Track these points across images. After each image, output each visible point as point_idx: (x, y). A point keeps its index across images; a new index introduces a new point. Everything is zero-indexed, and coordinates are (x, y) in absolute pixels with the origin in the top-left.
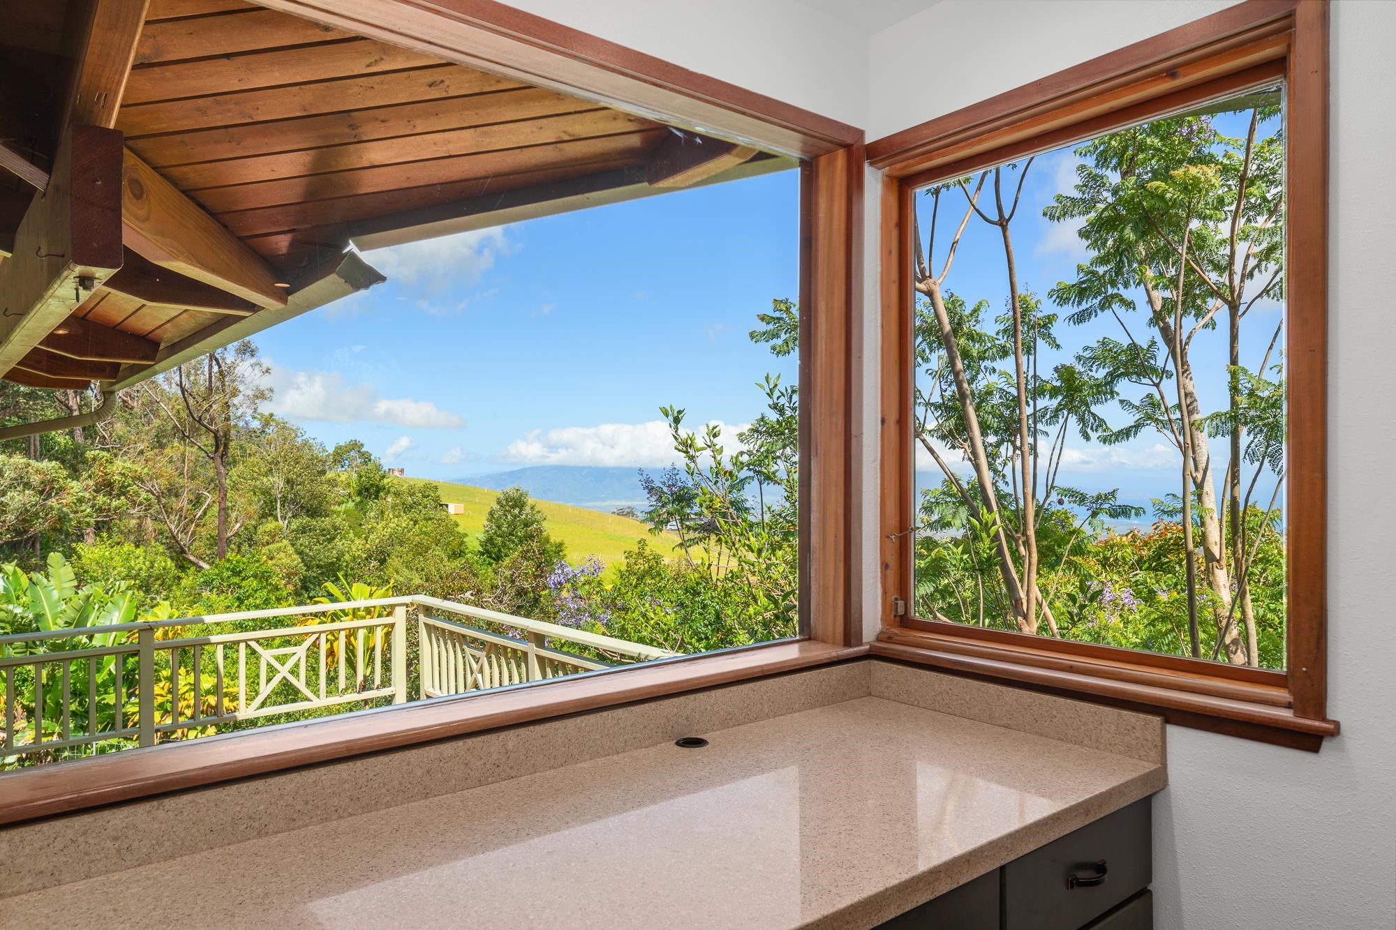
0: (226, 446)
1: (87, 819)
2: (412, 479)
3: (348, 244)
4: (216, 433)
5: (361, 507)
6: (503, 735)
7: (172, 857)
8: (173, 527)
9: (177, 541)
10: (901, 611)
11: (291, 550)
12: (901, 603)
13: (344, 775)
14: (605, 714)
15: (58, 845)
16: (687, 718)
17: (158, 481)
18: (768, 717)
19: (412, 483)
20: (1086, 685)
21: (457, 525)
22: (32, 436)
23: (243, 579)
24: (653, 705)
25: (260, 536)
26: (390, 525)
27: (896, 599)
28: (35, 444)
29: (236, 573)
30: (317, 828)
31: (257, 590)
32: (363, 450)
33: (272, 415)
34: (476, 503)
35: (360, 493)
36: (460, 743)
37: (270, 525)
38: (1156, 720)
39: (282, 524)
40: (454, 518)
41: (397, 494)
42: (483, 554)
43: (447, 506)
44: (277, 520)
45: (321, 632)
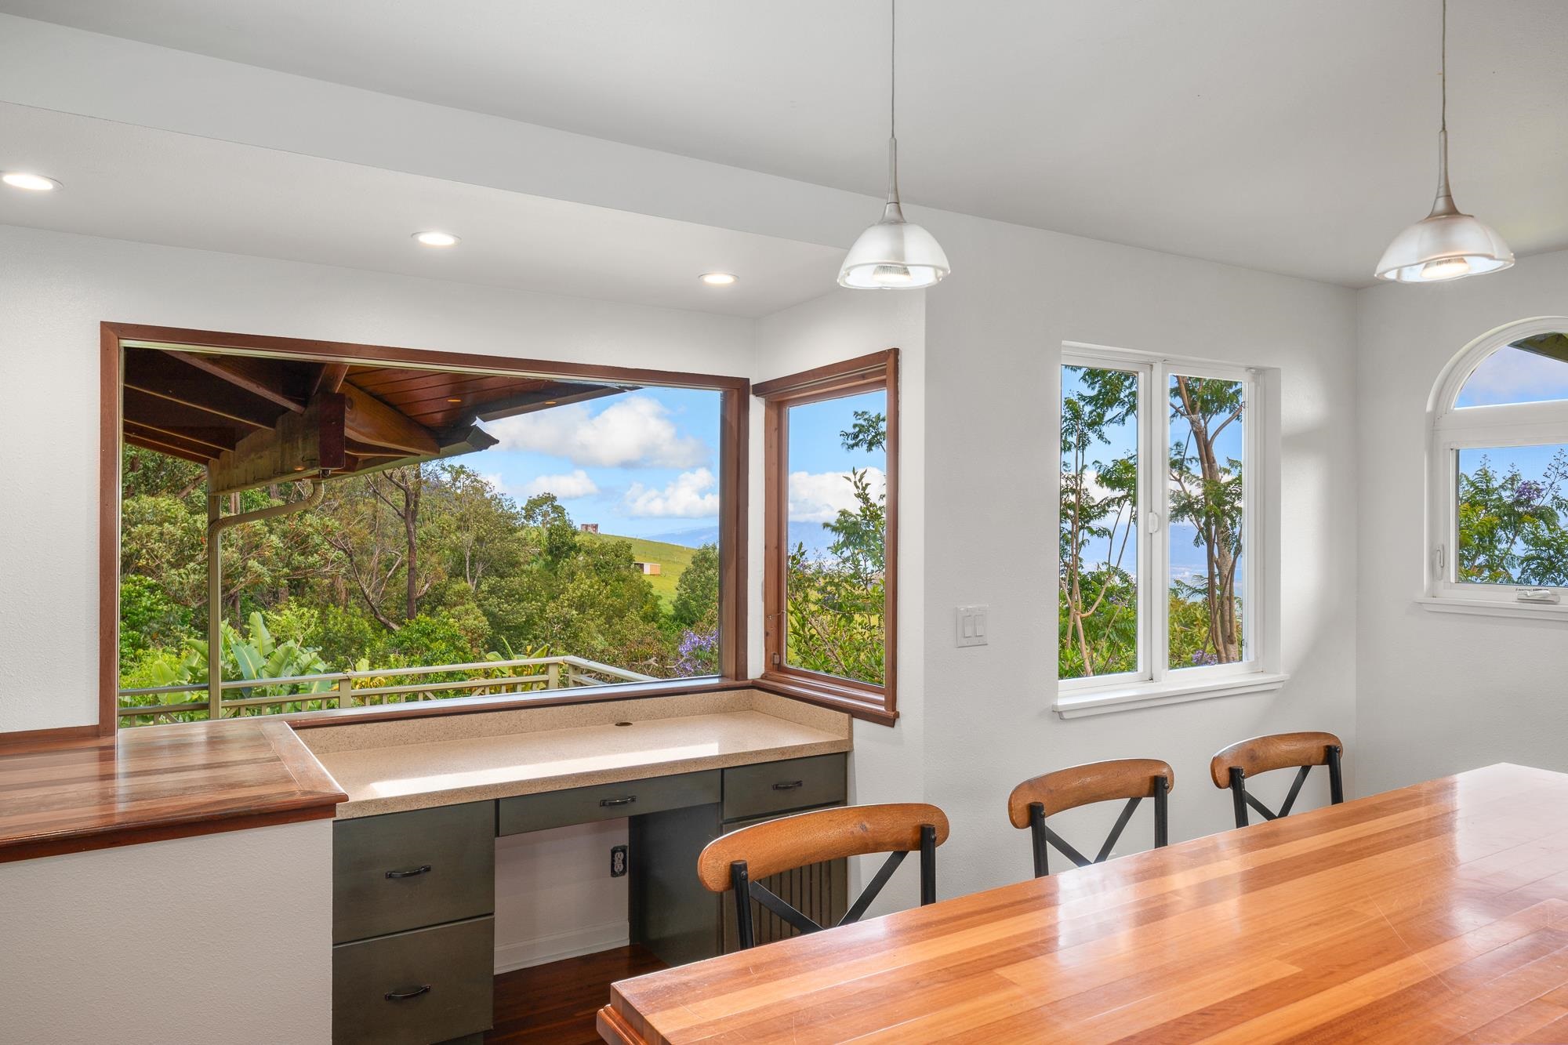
0: (416, 504)
1: (339, 728)
2: (607, 536)
3: (476, 419)
4: (406, 491)
5: (551, 566)
6: (518, 711)
7: (369, 748)
8: (364, 586)
9: (368, 601)
10: (777, 661)
11: (479, 612)
12: (777, 657)
13: (441, 722)
14: (575, 706)
15: (328, 737)
16: (624, 712)
17: (352, 540)
18: (677, 716)
19: (606, 540)
20: (827, 699)
21: (651, 587)
22: (233, 495)
23: (432, 641)
24: (603, 704)
25: (450, 597)
26: (582, 586)
27: (775, 654)
28: (235, 503)
29: (426, 634)
30: (429, 744)
31: (445, 653)
32: (556, 504)
33: (462, 467)
34: (674, 562)
35: (550, 552)
36: (497, 713)
37: (460, 585)
38: (846, 716)
39: (470, 586)
40: (647, 579)
41: (588, 553)
42: (675, 619)
43: (642, 566)
44: (466, 582)
45: (485, 686)
